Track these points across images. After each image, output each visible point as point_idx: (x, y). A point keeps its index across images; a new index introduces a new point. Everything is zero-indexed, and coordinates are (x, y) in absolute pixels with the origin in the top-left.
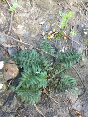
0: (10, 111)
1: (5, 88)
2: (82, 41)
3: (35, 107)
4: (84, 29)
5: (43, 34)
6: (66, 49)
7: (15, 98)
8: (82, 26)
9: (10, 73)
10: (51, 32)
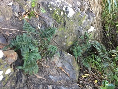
0: (22, 86)
1: (13, 71)
2: (50, 16)
3: (36, 76)
4: (49, 6)
5: (17, 15)
6: (41, 25)
7: (23, 75)
8: (46, 3)
9: (11, 58)
10: (24, 13)
